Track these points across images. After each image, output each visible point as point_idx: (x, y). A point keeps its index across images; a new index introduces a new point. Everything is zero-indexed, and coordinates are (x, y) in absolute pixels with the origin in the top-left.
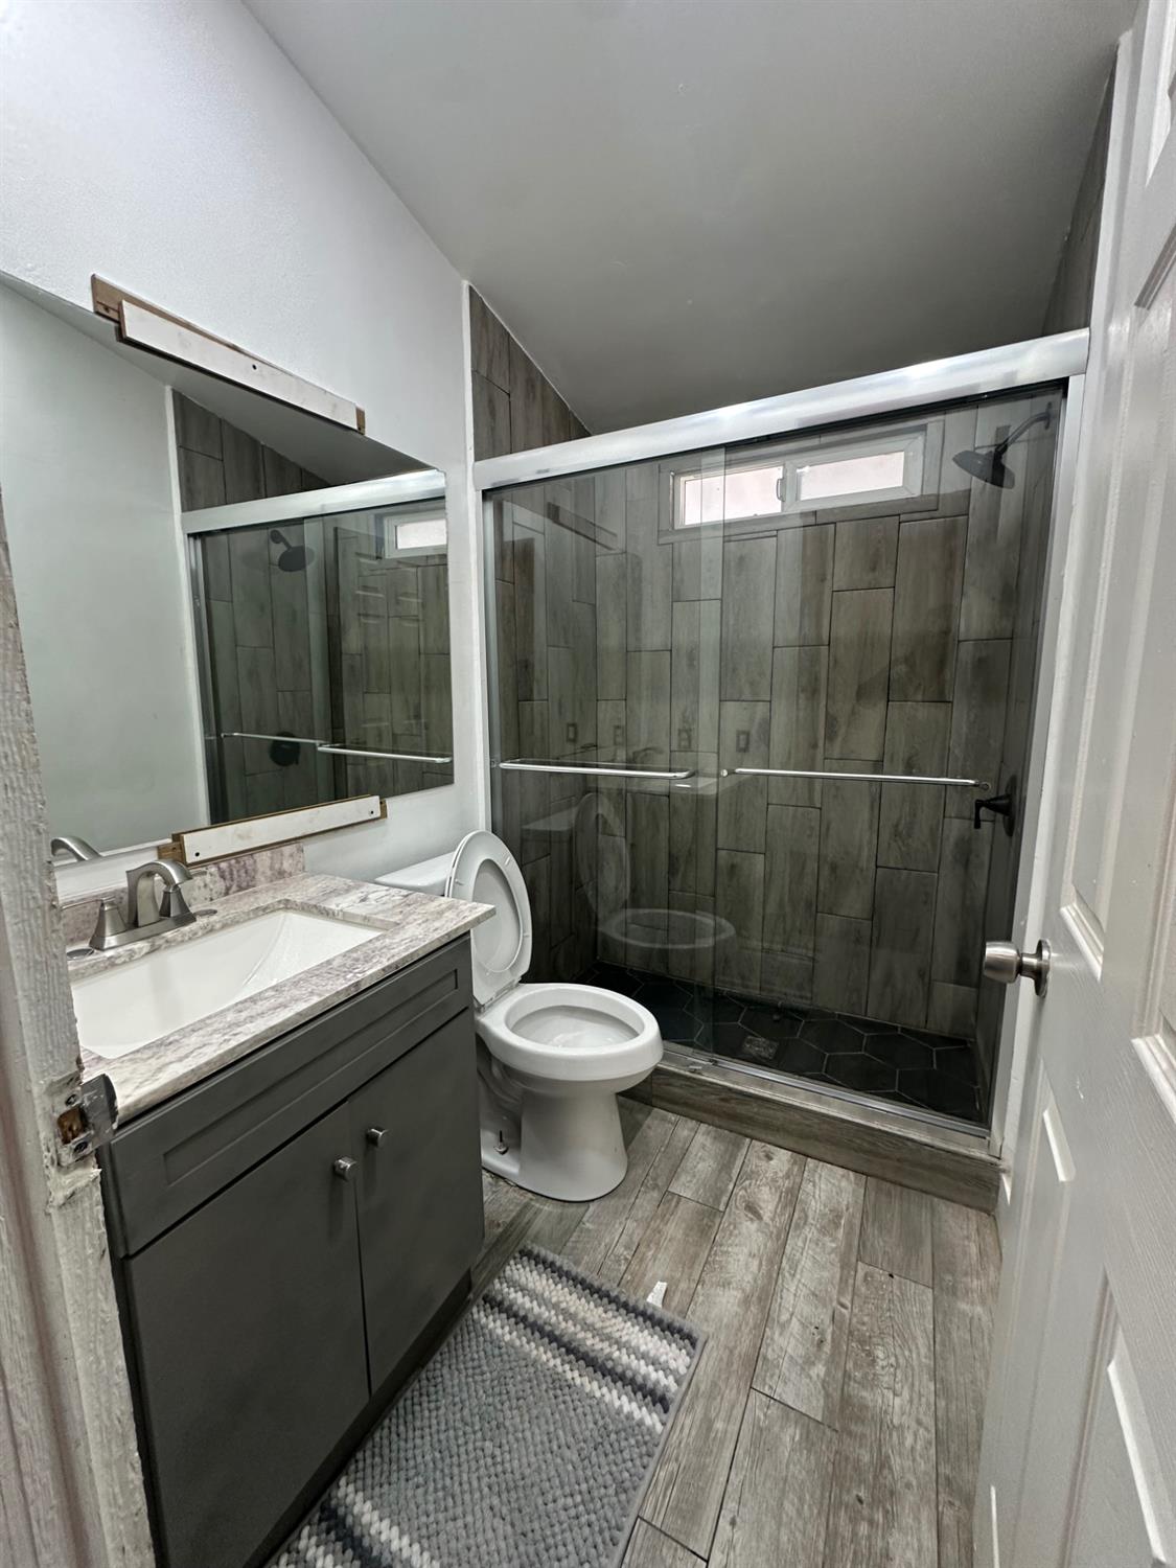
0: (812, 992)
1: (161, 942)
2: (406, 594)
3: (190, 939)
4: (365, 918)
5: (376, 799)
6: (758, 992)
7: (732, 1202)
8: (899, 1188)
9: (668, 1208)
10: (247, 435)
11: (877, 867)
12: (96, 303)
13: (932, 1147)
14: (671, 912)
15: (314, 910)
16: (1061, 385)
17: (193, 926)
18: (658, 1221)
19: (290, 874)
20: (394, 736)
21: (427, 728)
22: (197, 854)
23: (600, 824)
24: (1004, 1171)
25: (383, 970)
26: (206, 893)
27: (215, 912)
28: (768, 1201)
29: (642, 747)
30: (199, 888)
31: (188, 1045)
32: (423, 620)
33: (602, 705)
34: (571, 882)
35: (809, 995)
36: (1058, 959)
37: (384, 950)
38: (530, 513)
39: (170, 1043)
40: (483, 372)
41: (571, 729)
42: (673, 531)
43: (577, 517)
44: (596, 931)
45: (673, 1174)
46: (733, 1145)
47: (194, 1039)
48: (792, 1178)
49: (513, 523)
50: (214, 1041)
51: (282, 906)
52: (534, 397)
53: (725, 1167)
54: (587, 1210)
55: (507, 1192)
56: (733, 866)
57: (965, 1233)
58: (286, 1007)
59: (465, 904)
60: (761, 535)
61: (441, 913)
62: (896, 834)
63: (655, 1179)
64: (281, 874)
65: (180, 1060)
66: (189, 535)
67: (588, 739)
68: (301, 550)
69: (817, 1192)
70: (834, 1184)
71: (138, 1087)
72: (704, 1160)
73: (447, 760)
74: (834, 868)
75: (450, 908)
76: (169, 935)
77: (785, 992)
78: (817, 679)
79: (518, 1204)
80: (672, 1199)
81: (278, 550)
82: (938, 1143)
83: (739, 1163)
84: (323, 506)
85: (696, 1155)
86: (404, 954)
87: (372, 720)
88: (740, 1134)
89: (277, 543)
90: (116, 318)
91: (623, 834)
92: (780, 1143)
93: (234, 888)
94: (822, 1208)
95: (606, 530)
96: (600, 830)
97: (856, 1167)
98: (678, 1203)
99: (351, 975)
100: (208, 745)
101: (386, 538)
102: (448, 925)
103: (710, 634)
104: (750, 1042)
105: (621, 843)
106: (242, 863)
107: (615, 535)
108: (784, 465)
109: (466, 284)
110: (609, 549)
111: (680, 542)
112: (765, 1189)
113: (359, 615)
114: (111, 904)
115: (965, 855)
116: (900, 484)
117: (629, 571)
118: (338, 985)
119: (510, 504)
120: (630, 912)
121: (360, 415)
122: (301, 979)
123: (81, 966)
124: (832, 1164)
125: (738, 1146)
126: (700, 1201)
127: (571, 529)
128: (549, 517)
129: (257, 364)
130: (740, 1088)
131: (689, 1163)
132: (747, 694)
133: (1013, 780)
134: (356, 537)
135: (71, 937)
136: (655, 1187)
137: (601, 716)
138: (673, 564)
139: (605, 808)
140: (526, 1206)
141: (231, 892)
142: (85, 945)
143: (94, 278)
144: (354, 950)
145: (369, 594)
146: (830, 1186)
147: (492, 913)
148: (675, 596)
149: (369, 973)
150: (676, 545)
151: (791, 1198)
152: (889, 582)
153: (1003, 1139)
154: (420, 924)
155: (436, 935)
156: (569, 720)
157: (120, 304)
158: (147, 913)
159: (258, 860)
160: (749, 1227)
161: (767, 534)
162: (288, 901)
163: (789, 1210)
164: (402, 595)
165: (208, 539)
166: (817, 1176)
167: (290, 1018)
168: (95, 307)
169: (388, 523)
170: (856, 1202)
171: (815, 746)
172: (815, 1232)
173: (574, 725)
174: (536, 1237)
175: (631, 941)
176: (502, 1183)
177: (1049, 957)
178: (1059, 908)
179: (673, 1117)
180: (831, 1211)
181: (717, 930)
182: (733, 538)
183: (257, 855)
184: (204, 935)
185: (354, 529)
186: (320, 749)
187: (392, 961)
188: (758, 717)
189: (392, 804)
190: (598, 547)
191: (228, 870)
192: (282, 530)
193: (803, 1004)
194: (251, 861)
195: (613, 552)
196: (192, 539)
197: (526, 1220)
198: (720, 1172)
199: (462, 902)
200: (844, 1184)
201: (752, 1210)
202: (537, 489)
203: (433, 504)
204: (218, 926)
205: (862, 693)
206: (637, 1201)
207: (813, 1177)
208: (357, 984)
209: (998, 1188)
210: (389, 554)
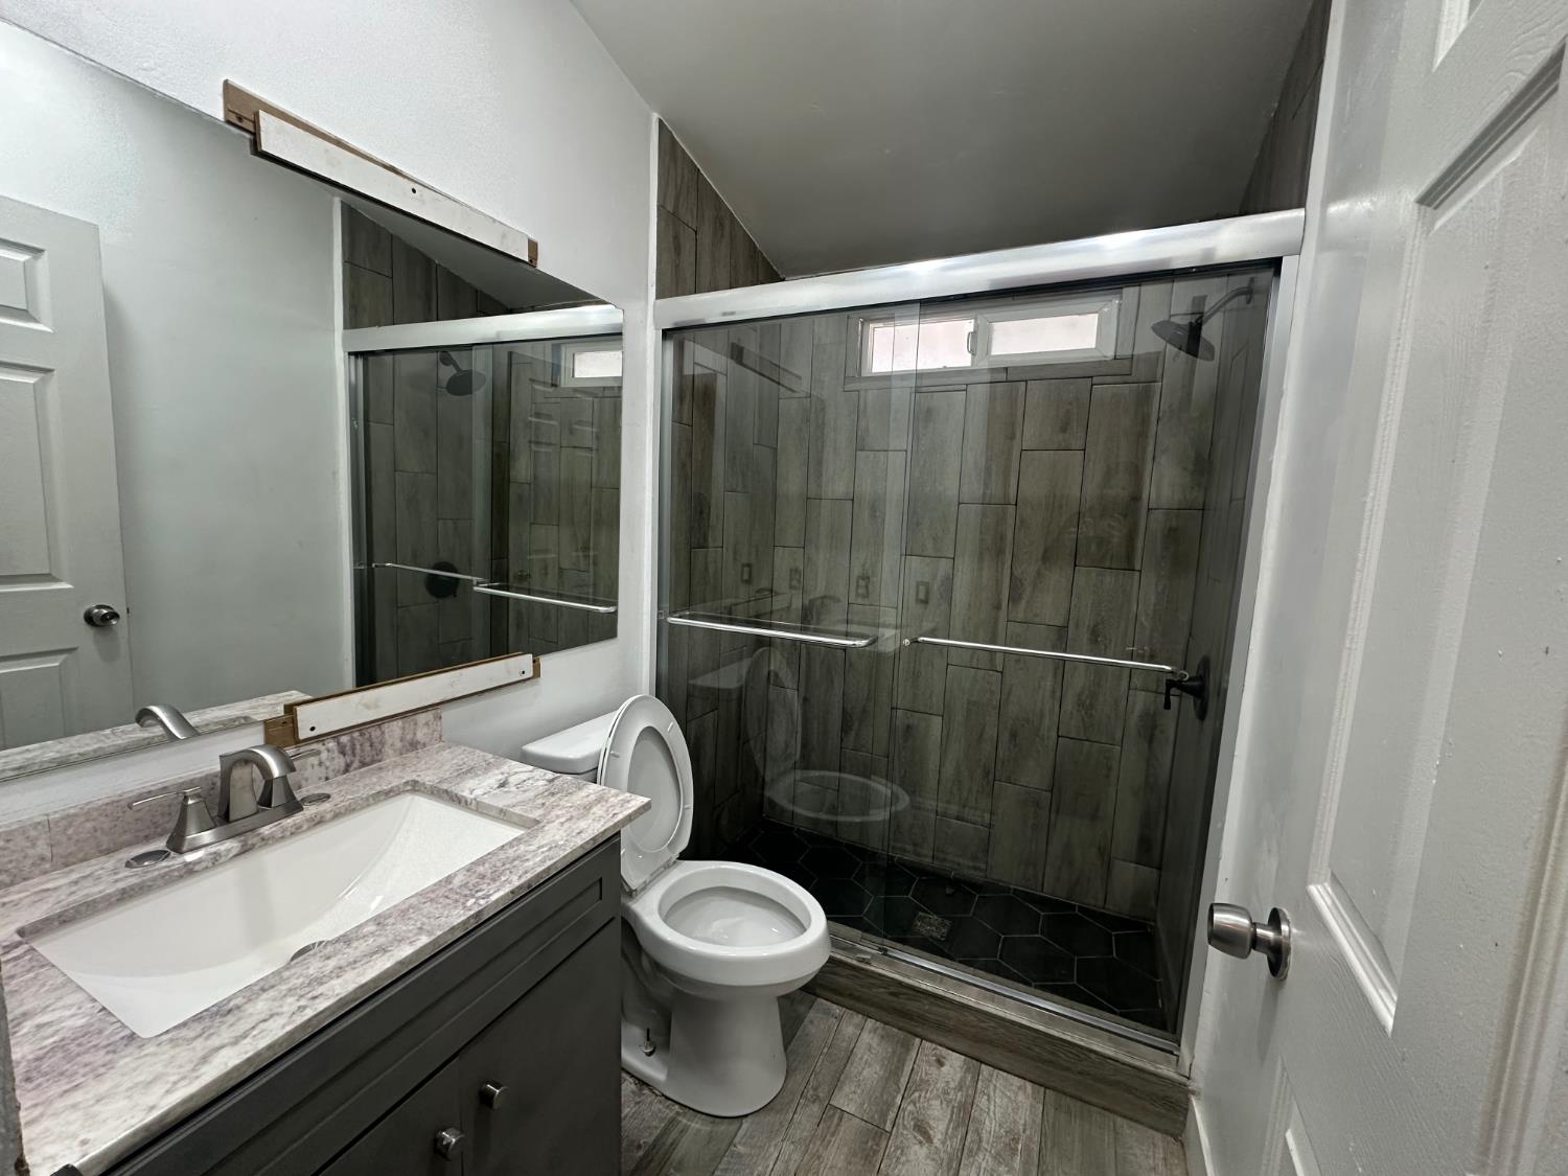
0: (987, 863)
1: (255, 840)
2: (580, 423)
3: (292, 834)
4: (501, 810)
5: (529, 657)
6: (930, 860)
7: (899, 1121)
8: (1079, 1103)
9: (829, 1128)
10: (421, 253)
11: (1058, 736)
12: (227, 111)
13: (1117, 1061)
14: (844, 775)
15: (445, 795)
16: (1275, 264)
17: (298, 818)
18: (818, 1143)
19: (424, 745)
20: (561, 570)
21: (595, 564)
22: (313, 729)
23: (772, 679)
24: (1193, 1093)
25: (512, 892)
26: (322, 772)
27: (328, 797)
28: (939, 1120)
29: (818, 595)
30: (313, 766)
31: (251, 1015)
32: (597, 450)
33: (779, 551)
34: (739, 738)
35: (983, 866)
36: (1302, 937)
37: (516, 863)
38: (712, 353)
39: (230, 1011)
40: (670, 208)
41: (746, 569)
42: (860, 378)
43: (761, 358)
44: (762, 795)
45: (836, 1084)
46: (902, 1046)
47: (261, 1006)
48: (964, 1089)
49: (695, 363)
50: (285, 1009)
51: (409, 788)
52: (722, 235)
53: (893, 1073)
54: (739, 1128)
55: (651, 1103)
56: (909, 727)
57: (1151, 1161)
58: (385, 951)
59: (617, 795)
60: (950, 388)
61: (587, 808)
62: (1080, 704)
63: (815, 1089)
64: (414, 745)
65: (236, 1041)
66: (350, 354)
67: (765, 584)
68: (469, 374)
69: (992, 1107)
70: (1009, 1098)
71: (168, 1092)
72: (870, 1066)
73: (612, 609)
74: (1014, 736)
75: (599, 800)
76: (266, 830)
77: (960, 863)
78: (1002, 538)
79: (662, 1119)
80: (834, 1114)
81: (447, 373)
82: (1122, 1057)
83: (907, 1069)
84: (498, 334)
85: (861, 1058)
86: (539, 870)
87: (538, 552)
88: (910, 1033)
89: (447, 365)
90: (252, 129)
91: (795, 687)
92: (952, 1045)
93: (356, 764)
94: (997, 1128)
95: (791, 373)
96: (772, 681)
97: (1033, 1078)
98: (841, 1119)
99: (473, 900)
100: (358, 576)
101: (563, 364)
102: (592, 827)
103: (895, 487)
104: (922, 919)
105: (792, 695)
106: (367, 735)
107: (800, 378)
108: (976, 319)
109: (655, 117)
110: (793, 391)
111: (866, 390)
112: (936, 1103)
113: (530, 442)
114: (198, 796)
115: (1150, 729)
116: (1093, 346)
117: (813, 415)
118: (456, 916)
119: (692, 343)
120: (799, 774)
121: (533, 247)
122: (411, 906)
123: (149, 876)
124: (1008, 1072)
125: (907, 1048)
126: (865, 1118)
127: (755, 371)
128: (732, 358)
129: (417, 187)
130: (910, 982)
131: (853, 1069)
132: (930, 550)
133: (1205, 663)
134: (531, 363)
135: (147, 832)
136: (816, 1099)
137: (777, 561)
138: (859, 412)
139: (777, 662)
140: (672, 1122)
141: (352, 769)
142: (160, 844)
143: (226, 84)
144: (481, 861)
145: (543, 421)
146: (1006, 1100)
147: (646, 807)
148: (860, 445)
149: (494, 898)
150: (862, 393)
151: (964, 1115)
152: (1079, 444)
153: (1193, 1057)
154: (562, 824)
155: (580, 842)
156: (745, 561)
157: (257, 115)
158: (244, 802)
159: (386, 731)
160: (918, 1152)
161: (957, 387)
162: (416, 782)
163: (962, 1131)
164: (576, 423)
165: (371, 358)
166: (992, 1087)
167: (388, 969)
168: (226, 115)
169: (566, 351)
170: (1034, 1121)
171: (998, 607)
172: (990, 1160)
173: (749, 565)
174: (680, 1162)
175: (798, 810)
176: (646, 1091)
177: (1290, 932)
178: (1305, 883)
179: (837, 1010)
180: (1007, 1132)
181: (894, 798)
182: (924, 389)
183: (386, 725)
184: (309, 829)
185: (530, 355)
186: (476, 588)
187: (523, 880)
188: (941, 573)
189: (547, 662)
190: (782, 389)
191: (349, 744)
192: (453, 354)
193: (977, 876)
194: (378, 733)
195: (796, 395)
196: (353, 358)
197: (670, 1141)
198: (887, 1079)
199: (613, 791)
200: (1021, 1097)
201: (922, 1130)
202: (722, 331)
203: (611, 337)
204: (328, 816)
205: (1047, 557)
206: (796, 1116)
207: (988, 1086)
208: (478, 914)
209: (1187, 1110)
210: (565, 382)
